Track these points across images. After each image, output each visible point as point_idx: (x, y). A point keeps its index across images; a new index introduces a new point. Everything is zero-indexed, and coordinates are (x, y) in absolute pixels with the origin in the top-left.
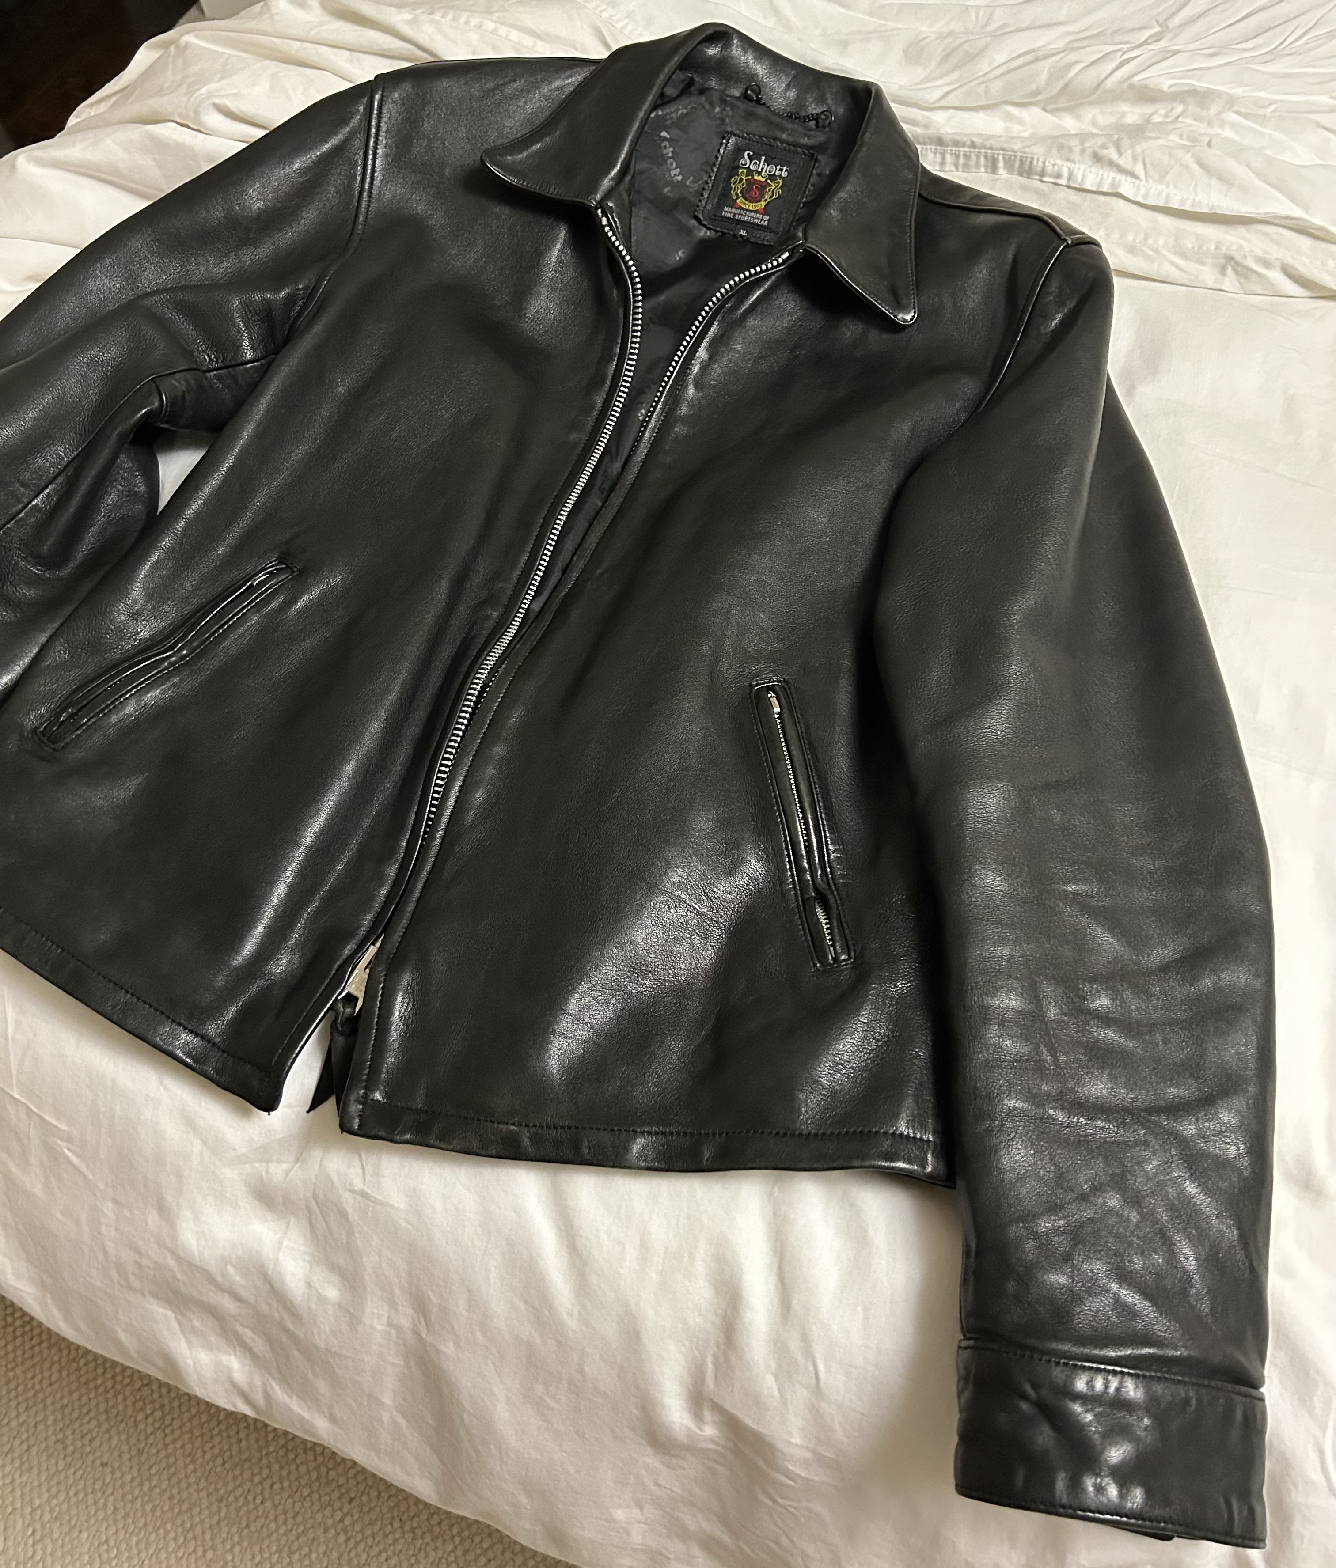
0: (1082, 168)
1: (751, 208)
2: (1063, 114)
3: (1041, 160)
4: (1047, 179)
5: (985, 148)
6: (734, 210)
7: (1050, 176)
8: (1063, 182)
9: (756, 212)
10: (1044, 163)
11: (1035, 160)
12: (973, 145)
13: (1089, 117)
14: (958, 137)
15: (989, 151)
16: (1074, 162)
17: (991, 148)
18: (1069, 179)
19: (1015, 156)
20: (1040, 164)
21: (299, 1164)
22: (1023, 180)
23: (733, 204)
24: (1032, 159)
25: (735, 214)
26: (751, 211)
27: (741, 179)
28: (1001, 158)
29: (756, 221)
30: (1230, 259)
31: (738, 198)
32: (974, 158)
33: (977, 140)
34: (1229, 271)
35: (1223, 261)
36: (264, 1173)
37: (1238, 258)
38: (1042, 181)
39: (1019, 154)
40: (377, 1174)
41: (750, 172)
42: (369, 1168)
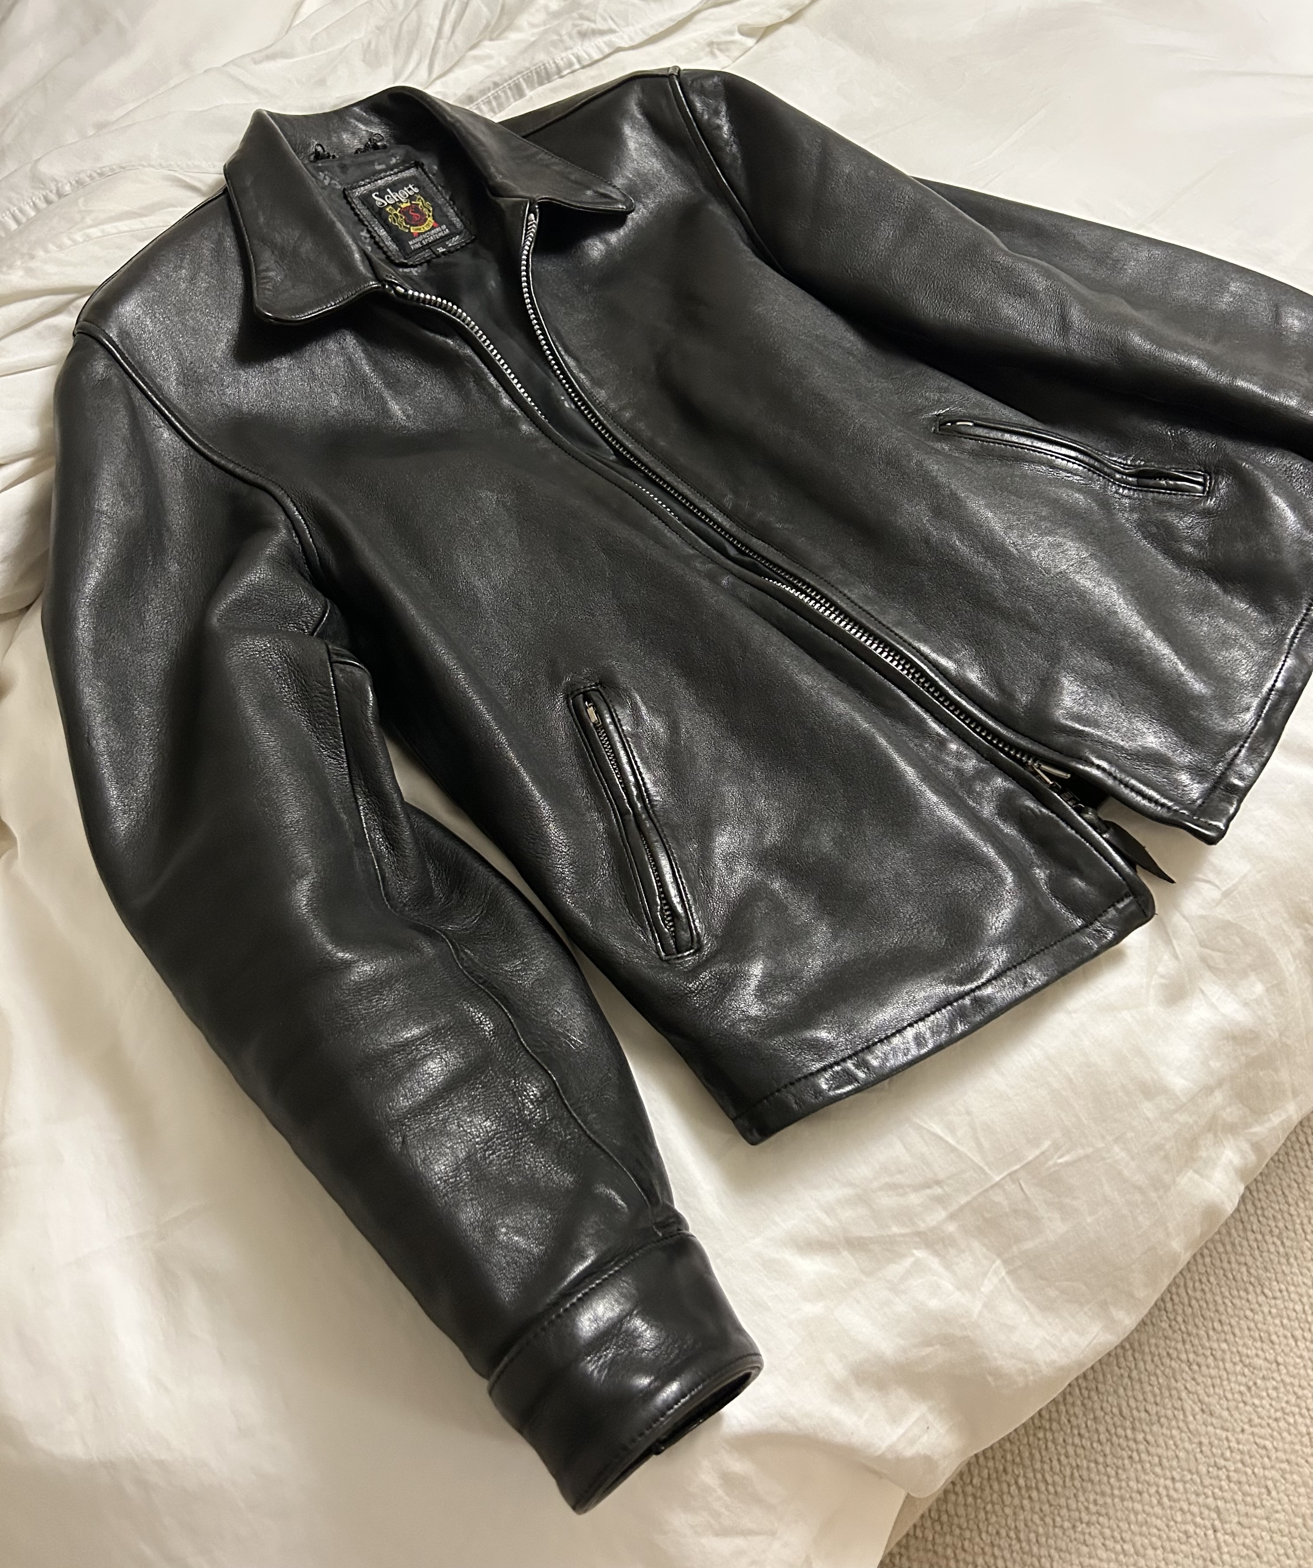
0: (579, 47)
1: (427, 229)
2: (506, 34)
3: (551, 62)
4: (565, 72)
5: (506, 81)
6: (417, 240)
7: (566, 69)
8: (577, 66)
9: (433, 228)
10: (555, 62)
11: (547, 65)
12: (496, 85)
13: (525, 24)
14: (481, 87)
15: (510, 82)
16: (571, 48)
17: (511, 78)
18: (579, 62)
19: (531, 72)
20: (553, 66)
21: (1175, 942)
22: (548, 86)
23: (412, 236)
24: (544, 65)
25: (421, 242)
26: (429, 231)
27: (395, 215)
28: (521, 80)
29: (440, 234)
30: (711, 44)
31: (409, 229)
32: (502, 95)
33: (497, 79)
34: (717, 52)
35: (708, 49)
36: (1163, 981)
37: (715, 40)
38: (562, 77)
39: (533, 68)
40: (1218, 873)
41: (395, 206)
42: (1211, 876)
